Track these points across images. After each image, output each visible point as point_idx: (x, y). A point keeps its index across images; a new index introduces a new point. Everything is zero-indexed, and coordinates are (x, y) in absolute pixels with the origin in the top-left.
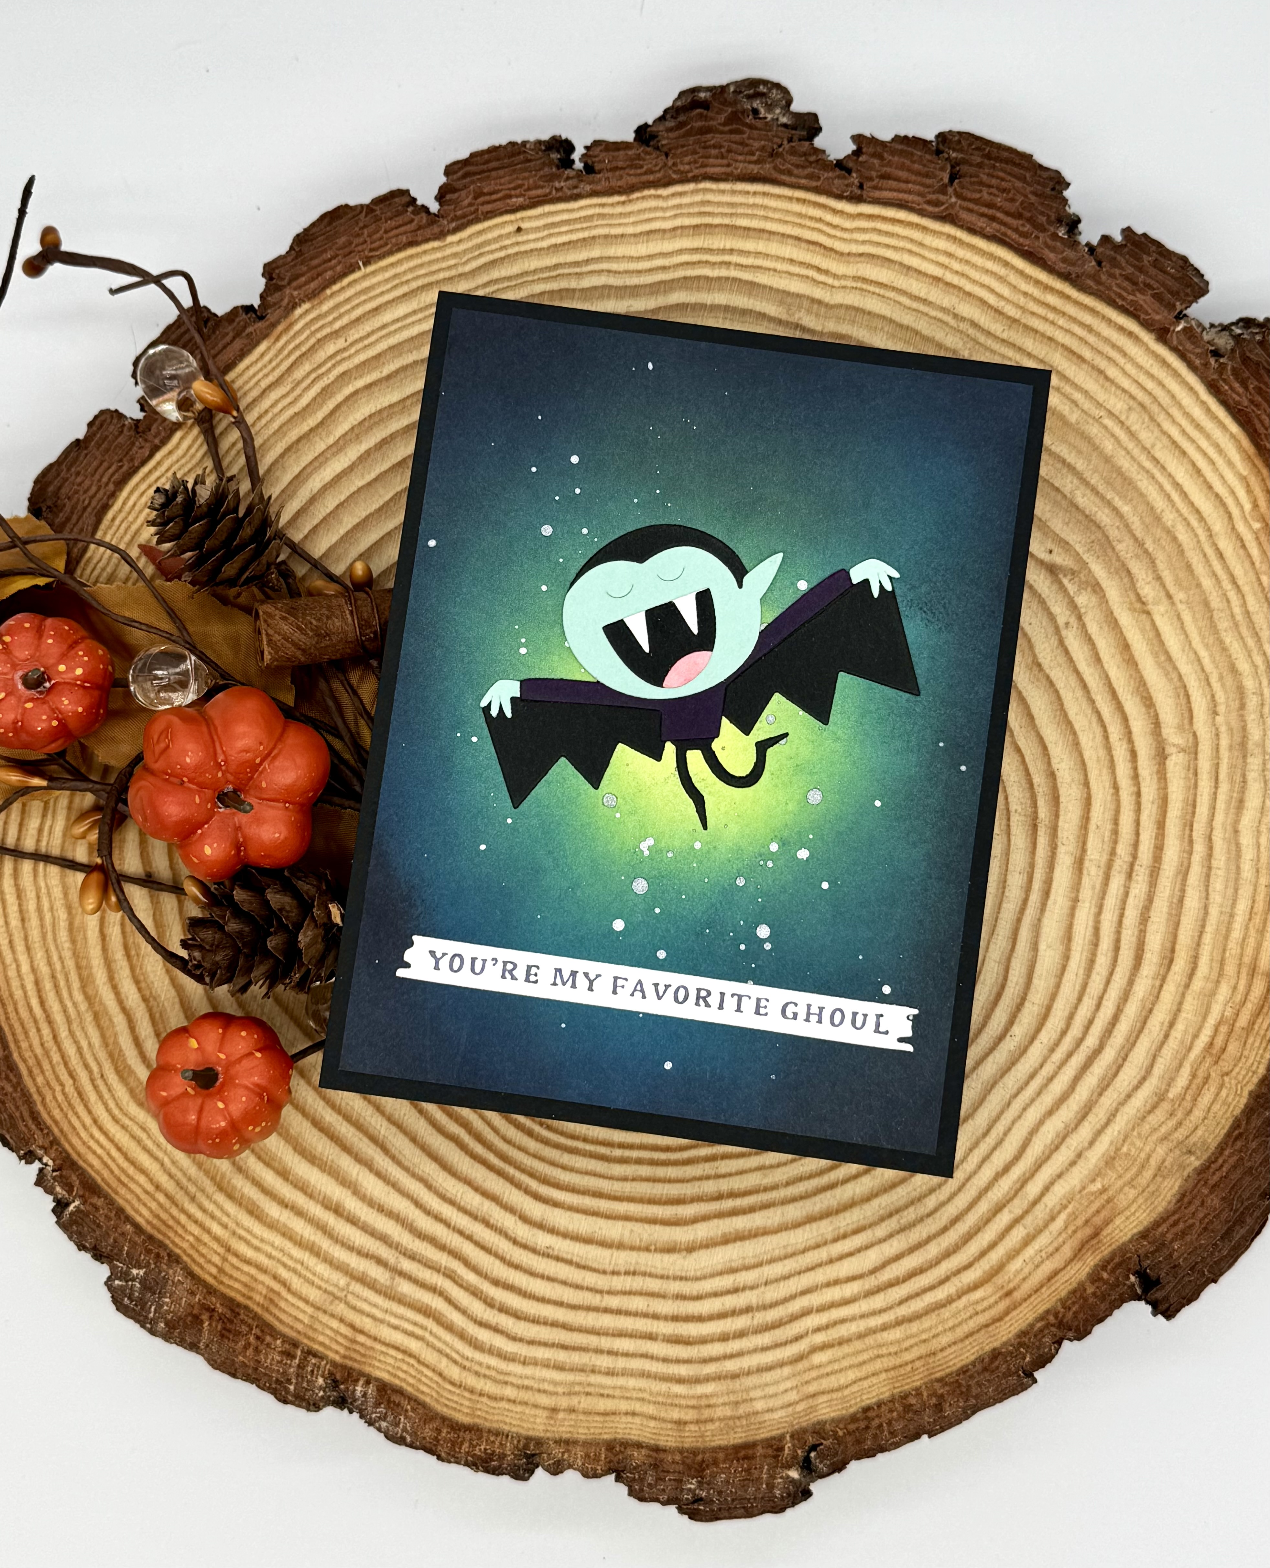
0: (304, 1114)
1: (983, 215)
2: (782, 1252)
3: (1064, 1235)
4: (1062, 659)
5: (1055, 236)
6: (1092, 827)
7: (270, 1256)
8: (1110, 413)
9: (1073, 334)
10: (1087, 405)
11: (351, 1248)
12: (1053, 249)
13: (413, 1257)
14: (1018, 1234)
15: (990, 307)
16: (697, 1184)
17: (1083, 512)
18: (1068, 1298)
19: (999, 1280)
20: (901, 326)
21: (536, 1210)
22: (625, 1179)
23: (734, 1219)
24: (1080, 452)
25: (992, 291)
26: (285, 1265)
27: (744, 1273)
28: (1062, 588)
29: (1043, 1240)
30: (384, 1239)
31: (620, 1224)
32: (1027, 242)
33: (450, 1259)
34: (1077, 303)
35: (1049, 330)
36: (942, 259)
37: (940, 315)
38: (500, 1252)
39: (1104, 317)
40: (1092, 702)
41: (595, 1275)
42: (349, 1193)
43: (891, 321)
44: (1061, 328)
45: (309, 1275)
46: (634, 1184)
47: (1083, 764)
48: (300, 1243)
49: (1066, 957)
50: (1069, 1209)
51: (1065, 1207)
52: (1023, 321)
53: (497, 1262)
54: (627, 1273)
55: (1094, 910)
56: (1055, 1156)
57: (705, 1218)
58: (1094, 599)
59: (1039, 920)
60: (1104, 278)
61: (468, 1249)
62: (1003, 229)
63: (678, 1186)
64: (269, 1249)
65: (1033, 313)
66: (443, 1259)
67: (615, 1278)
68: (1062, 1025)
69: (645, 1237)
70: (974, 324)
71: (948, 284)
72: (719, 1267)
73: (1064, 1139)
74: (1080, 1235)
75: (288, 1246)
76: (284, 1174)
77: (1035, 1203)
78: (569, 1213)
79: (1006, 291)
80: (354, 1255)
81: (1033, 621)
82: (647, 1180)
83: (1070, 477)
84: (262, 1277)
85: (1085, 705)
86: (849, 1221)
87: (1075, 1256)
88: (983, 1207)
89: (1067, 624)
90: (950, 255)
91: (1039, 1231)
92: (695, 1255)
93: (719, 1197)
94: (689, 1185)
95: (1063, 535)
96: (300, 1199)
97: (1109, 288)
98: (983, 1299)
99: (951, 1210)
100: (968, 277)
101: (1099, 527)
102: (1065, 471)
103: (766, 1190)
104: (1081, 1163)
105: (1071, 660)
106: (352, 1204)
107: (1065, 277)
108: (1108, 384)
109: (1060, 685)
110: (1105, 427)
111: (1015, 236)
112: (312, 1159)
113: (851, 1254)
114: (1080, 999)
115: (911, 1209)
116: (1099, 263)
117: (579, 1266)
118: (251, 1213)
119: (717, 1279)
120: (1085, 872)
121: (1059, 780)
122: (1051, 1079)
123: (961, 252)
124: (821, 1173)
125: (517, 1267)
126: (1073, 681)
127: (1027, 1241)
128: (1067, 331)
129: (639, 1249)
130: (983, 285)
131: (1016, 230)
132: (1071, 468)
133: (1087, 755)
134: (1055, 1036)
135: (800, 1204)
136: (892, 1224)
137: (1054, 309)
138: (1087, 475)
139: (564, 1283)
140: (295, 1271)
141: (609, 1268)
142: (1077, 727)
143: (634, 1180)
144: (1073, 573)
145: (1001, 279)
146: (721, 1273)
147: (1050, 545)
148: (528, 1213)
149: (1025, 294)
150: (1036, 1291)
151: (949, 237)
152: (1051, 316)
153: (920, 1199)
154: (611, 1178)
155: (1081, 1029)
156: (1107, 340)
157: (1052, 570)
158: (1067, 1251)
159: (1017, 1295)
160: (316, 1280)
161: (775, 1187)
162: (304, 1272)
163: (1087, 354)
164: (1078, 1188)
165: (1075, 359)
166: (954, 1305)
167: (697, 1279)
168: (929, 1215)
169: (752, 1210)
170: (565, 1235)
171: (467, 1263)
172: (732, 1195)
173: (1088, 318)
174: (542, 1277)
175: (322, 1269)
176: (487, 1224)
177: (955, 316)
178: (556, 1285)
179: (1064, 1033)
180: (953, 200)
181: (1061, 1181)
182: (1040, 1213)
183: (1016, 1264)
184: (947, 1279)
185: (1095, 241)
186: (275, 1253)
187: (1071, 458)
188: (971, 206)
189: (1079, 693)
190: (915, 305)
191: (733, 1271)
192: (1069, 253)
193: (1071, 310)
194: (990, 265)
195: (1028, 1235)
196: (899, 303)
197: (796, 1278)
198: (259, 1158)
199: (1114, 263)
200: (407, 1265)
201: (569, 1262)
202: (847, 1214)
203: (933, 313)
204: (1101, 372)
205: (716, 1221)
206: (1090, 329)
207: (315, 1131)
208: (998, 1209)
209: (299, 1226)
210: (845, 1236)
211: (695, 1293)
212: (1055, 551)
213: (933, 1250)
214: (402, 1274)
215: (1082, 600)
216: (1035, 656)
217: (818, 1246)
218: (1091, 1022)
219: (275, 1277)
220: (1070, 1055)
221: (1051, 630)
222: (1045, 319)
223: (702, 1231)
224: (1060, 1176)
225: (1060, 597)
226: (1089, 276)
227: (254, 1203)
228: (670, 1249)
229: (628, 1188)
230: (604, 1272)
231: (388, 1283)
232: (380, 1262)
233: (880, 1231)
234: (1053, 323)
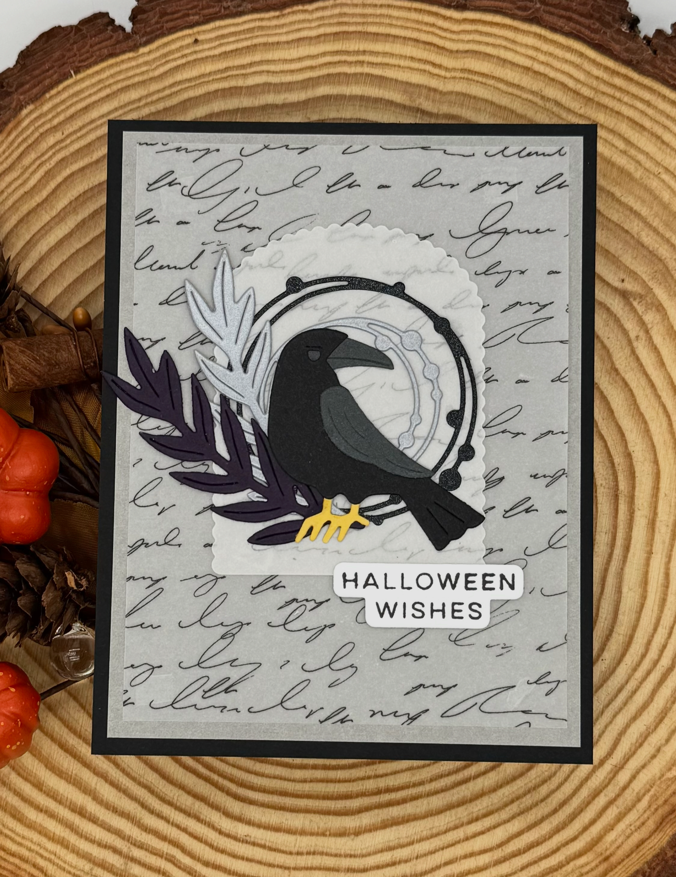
0: (53, 739)
1: (561, 17)
2: (429, 833)
3: (648, 813)
4: (634, 364)
5: (619, 31)
6: (661, 495)
7: (30, 850)
8: (667, 170)
9: (636, 108)
10: (648, 164)
11: (92, 841)
12: (618, 42)
13: (141, 846)
14: (612, 813)
15: (570, 89)
16: (360, 783)
17: (647, 248)
18: (653, 860)
19: (599, 848)
20: (500, 107)
21: (235, 807)
22: (305, 781)
23: (391, 809)
24: (643, 201)
25: (571, 76)
26: (42, 856)
27: (399, 850)
28: (633, 309)
29: (632, 817)
30: (118, 833)
31: (301, 816)
32: (597, 37)
33: (171, 847)
34: (638, 83)
35: (617, 106)
36: (531, 52)
37: (530, 97)
38: (209, 840)
39: (659, 94)
40: (659, 397)
41: (283, 856)
42: (90, 799)
43: (492, 103)
44: (626, 104)
45: (61, 863)
46: (311, 784)
47: (653, 446)
48: (52, 838)
49: (644, 597)
50: (652, 792)
51: (649, 790)
52: (596, 99)
53: (207, 848)
54: (308, 853)
55: (664, 560)
56: (639, 751)
57: (367, 809)
58: (658, 317)
59: (622, 569)
60: (658, 63)
61: (184, 839)
62: (578, 27)
63: (346, 784)
64: (29, 844)
65: (604, 93)
66: (165, 847)
67: (299, 857)
68: (642, 650)
69: (322, 825)
70: (558, 103)
71: (536, 73)
72: (380, 847)
73: (646, 738)
74: (660, 812)
75: (44, 841)
76: (39, 786)
77: (625, 788)
78: (261, 809)
79: (581, 76)
80: (95, 846)
81: (611, 336)
82: (322, 781)
83: (636, 222)
84: (24, 866)
85: (653, 399)
86: (480, 807)
87: (657, 828)
88: (584, 793)
89: (637, 337)
90: (537, 49)
91: (629, 810)
92: (361, 838)
93: (379, 792)
94: (355, 784)
95: (632, 267)
96: (52, 805)
97: (663, 71)
98: (587, 864)
99: (559, 796)
100: (552, 67)
101: (660, 260)
102: (632, 217)
103: (415, 785)
104: (660, 756)
105: (641, 365)
106: (92, 807)
107: (628, 63)
108: (664, 147)
109: (633, 385)
110: (663, 181)
111: (587, 32)
112: (60, 773)
113: (482, 833)
114: (655, 629)
115: (528, 796)
116: (655, 52)
117: (271, 849)
118: (14, 816)
119: (379, 855)
120: (657, 530)
121: (635, 460)
122: (634, 692)
123: (545, 47)
124: (457, 771)
125: (223, 851)
126: (643, 381)
127: (619, 818)
128: (632, 106)
129: (317, 834)
130: (563, 72)
131: (589, 28)
132: (637, 214)
133: (655, 439)
134: (636, 659)
135: (442, 795)
136: (514, 808)
137: (620, 89)
138: (650, 219)
139: (260, 862)
140: (50, 860)
141: (295, 850)
142: (647, 417)
143: (311, 781)
144: (641, 296)
145: (577, 66)
146: (382, 851)
147: (622, 276)
148: (230, 810)
149: (597, 78)
150: (628, 856)
151: (536, 35)
152: (618, 94)
153: (535, 788)
154: (294, 781)
155: (657, 652)
156: (662, 112)
157: (624, 295)
158: (651, 824)
159: (613, 860)
160: (67, 867)
161: (421, 783)
162: (57, 861)
163: (648, 124)
164: (658, 775)
165: (638, 128)
166: (564, 869)
167: (363, 856)
168: (542, 801)
169: (404, 801)
170: (259, 826)
171: (183, 850)
172: (388, 790)
173: (647, 96)
174: (242, 858)
175: (71, 858)
176: (198, 819)
177: (543, 97)
178: (253, 864)
179: (644, 656)
180: (538, 5)
181: (645, 771)
182: (629, 796)
183: (611, 837)
184: (557, 850)
185: (651, 34)
186: (33, 847)
187: (637, 206)
188: (552, 9)
189: (649, 391)
190: (510, 90)
191: (391, 849)
192: (630, 44)
193: (634, 89)
194: (568, 56)
195: (620, 813)
196: (499, 89)
197: (441, 852)
198: (19, 774)
199: (666, 51)
200: (137, 853)
201: (263, 846)
202: (478, 802)
203: (525, 95)
204: (658, 138)
205: (376, 811)
206: (648, 104)
207: (61, 752)
208: (596, 794)
209: (52, 826)
210: (477, 819)
211: (362, 867)
212: (627, 280)
213: (546, 828)
214: (133, 860)
215: (650, 317)
216: (613, 363)
217: (456, 827)
218: (664, 647)
219: (35, 866)
220: (649, 673)
221: (625, 342)
222: (614, 97)
223: (366, 819)
224: (643, 767)
225: (631, 316)
226: (647, 62)
227: (15, 809)
228: (342, 834)
229: (307, 788)
230: (291, 853)
231: (123, 867)
232: (116, 851)
233: (504, 815)
234: (619, 100)
